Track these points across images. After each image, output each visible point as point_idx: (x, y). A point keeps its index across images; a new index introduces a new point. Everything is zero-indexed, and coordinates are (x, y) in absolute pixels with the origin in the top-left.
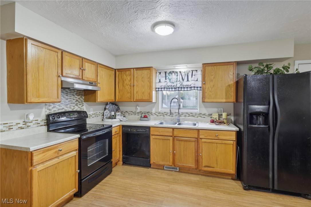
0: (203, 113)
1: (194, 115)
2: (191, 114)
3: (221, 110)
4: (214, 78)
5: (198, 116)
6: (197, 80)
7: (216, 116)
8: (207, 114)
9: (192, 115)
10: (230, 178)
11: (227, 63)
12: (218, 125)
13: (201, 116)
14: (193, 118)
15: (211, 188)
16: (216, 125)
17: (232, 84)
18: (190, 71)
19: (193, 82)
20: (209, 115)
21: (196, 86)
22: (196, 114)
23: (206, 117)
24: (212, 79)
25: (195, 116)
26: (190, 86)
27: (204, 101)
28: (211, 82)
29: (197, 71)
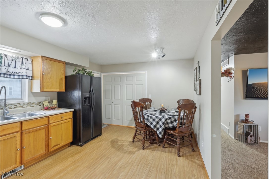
0: (32, 102)
1: (22, 105)
2: (18, 105)
3: (48, 98)
4: (51, 71)
5: (27, 105)
6: (28, 69)
7: (46, 104)
8: (36, 103)
9: (20, 105)
10: (67, 146)
11: (60, 61)
12: (55, 110)
13: (30, 105)
14: (21, 108)
15: (68, 157)
16: (53, 110)
17: (63, 78)
18: (19, 58)
19: (25, 70)
20: (38, 104)
21: (28, 75)
22: (24, 104)
23: (35, 106)
24: (50, 72)
25: (23, 107)
26: (18, 74)
27: (43, 91)
28: (48, 73)
29: (27, 59)
